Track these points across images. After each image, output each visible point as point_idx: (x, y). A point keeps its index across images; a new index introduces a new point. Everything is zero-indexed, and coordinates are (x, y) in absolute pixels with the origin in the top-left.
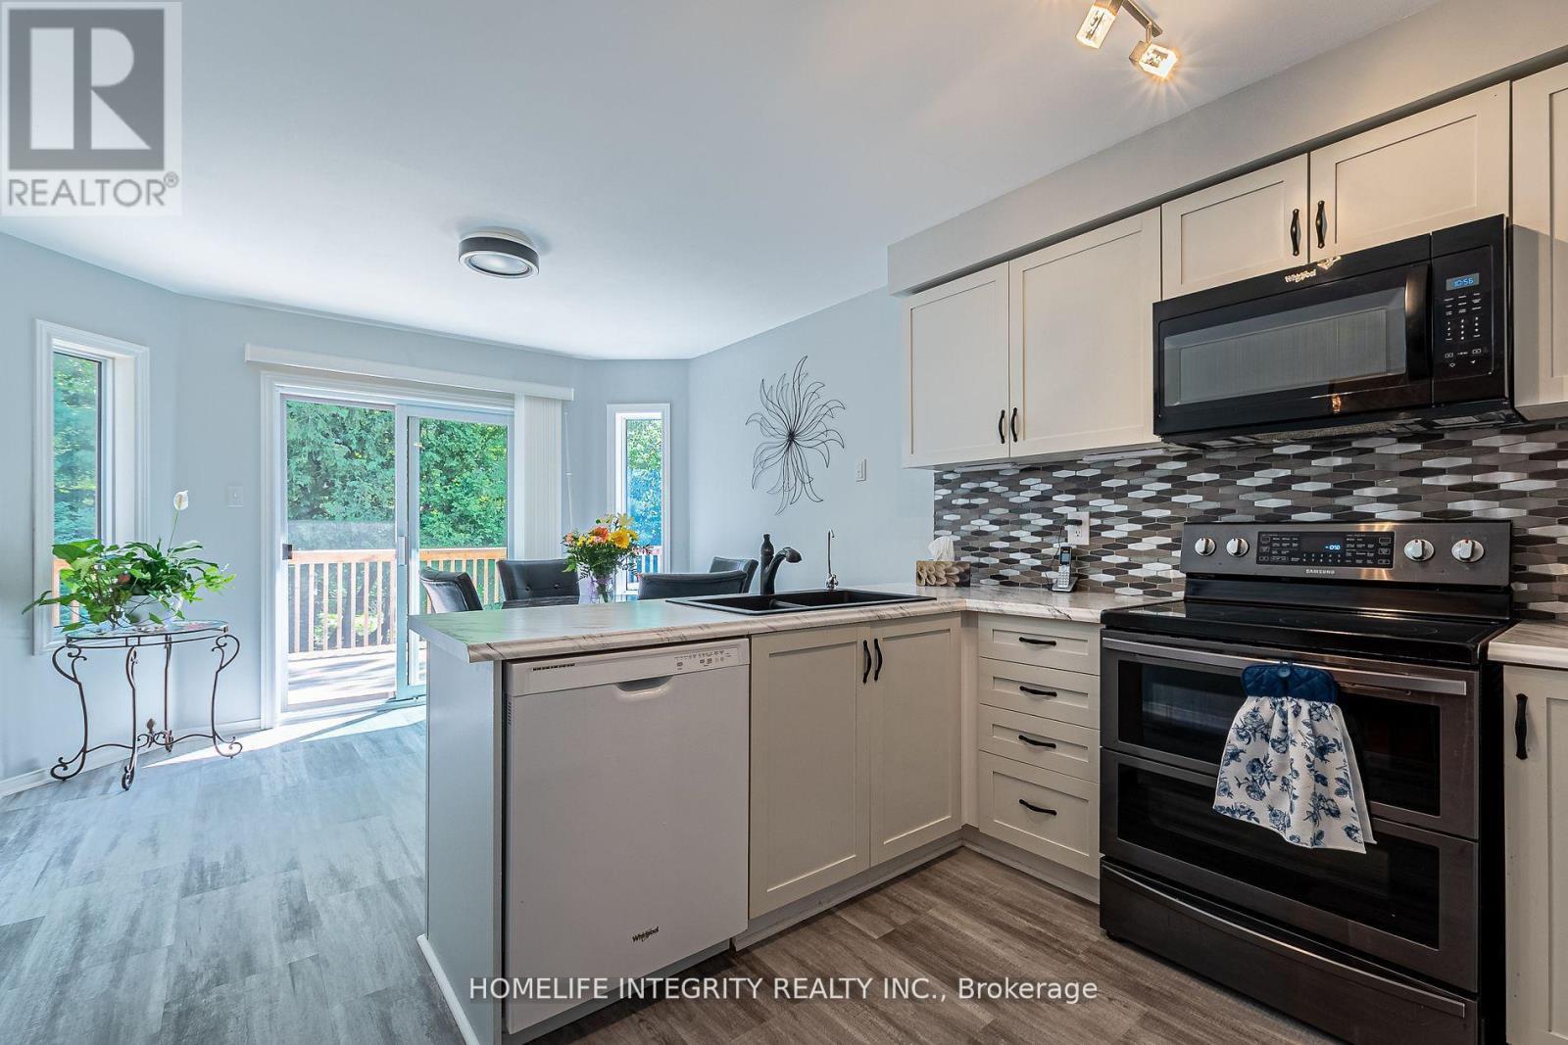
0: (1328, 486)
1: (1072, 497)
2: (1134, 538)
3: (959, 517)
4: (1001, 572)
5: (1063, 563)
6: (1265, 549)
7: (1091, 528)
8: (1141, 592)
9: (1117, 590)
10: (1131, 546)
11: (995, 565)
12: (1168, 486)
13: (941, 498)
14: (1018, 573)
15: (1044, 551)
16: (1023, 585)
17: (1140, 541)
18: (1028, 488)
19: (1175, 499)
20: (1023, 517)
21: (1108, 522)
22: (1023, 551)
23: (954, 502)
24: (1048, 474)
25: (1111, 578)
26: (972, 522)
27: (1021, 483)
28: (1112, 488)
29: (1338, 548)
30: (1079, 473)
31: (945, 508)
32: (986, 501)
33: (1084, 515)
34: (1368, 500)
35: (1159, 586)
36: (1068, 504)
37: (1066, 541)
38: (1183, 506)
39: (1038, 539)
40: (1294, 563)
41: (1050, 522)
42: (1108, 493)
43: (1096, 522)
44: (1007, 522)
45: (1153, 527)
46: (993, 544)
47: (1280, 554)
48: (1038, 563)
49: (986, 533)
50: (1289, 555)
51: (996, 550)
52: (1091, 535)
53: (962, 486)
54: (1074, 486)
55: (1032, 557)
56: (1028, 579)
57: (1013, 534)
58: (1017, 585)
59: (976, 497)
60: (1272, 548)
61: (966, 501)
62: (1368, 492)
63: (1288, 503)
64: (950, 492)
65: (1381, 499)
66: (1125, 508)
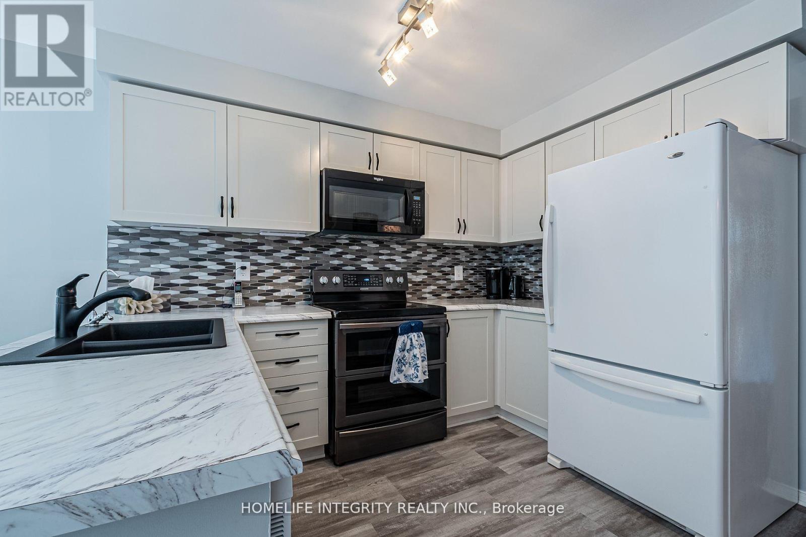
0: (354, 257)
1: (239, 254)
2: (276, 277)
3: (138, 262)
4: (181, 300)
5: (237, 291)
6: (346, 281)
7: (251, 271)
8: (280, 303)
9: (267, 304)
10: (274, 281)
11: (175, 296)
12: (294, 252)
13: (117, 246)
14: (197, 299)
15: (218, 285)
16: (200, 307)
17: (279, 278)
18: (205, 245)
19: (297, 258)
20: (201, 263)
21: (261, 268)
22: (200, 285)
23: (131, 250)
24: (221, 238)
25: (264, 298)
26: (152, 266)
27: (200, 242)
28: (264, 251)
29: (368, 280)
30: (243, 240)
31: (121, 254)
32: (167, 251)
33: (247, 264)
34: (365, 263)
35: (289, 300)
36: (236, 257)
37: (235, 278)
38: (300, 261)
39: (214, 278)
40: (355, 286)
41: (223, 267)
42: (261, 252)
43: (255, 268)
44: (187, 267)
45: (286, 271)
46: (172, 281)
47: (351, 283)
48: (214, 292)
49: (168, 274)
50: (354, 283)
51: (178, 285)
52: (251, 275)
53: (141, 239)
54: (241, 247)
55: (208, 289)
56: (205, 303)
57: (191, 274)
58: (196, 307)
59: (158, 248)
60: (348, 281)
61: (147, 251)
62: (365, 260)
63: (342, 262)
64: (127, 242)
65: (369, 263)
66: (271, 261)
